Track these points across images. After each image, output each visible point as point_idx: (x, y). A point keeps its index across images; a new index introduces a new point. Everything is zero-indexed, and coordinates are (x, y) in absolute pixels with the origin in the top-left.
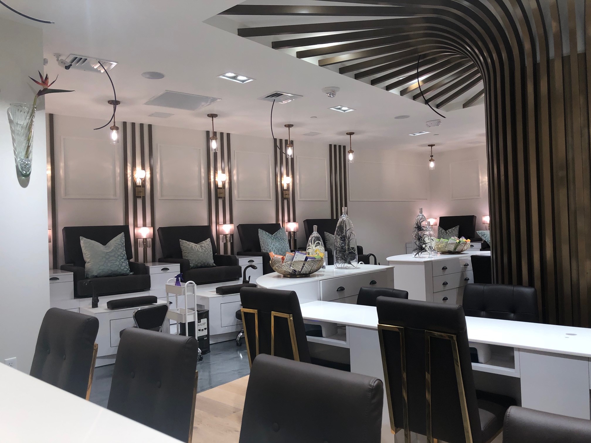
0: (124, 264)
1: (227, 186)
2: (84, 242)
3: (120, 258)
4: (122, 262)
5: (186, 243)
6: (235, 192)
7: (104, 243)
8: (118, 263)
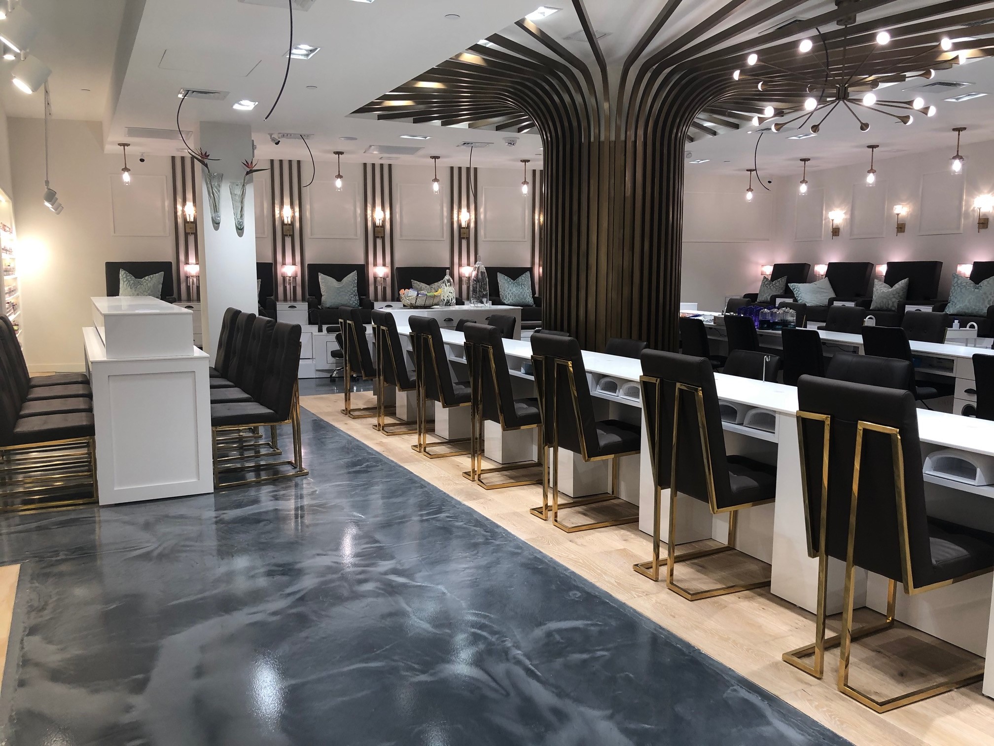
0: (353, 299)
1: (472, 225)
2: (321, 277)
3: (349, 293)
4: (352, 297)
5: (417, 283)
6: (481, 232)
7: (339, 279)
8: (347, 298)
